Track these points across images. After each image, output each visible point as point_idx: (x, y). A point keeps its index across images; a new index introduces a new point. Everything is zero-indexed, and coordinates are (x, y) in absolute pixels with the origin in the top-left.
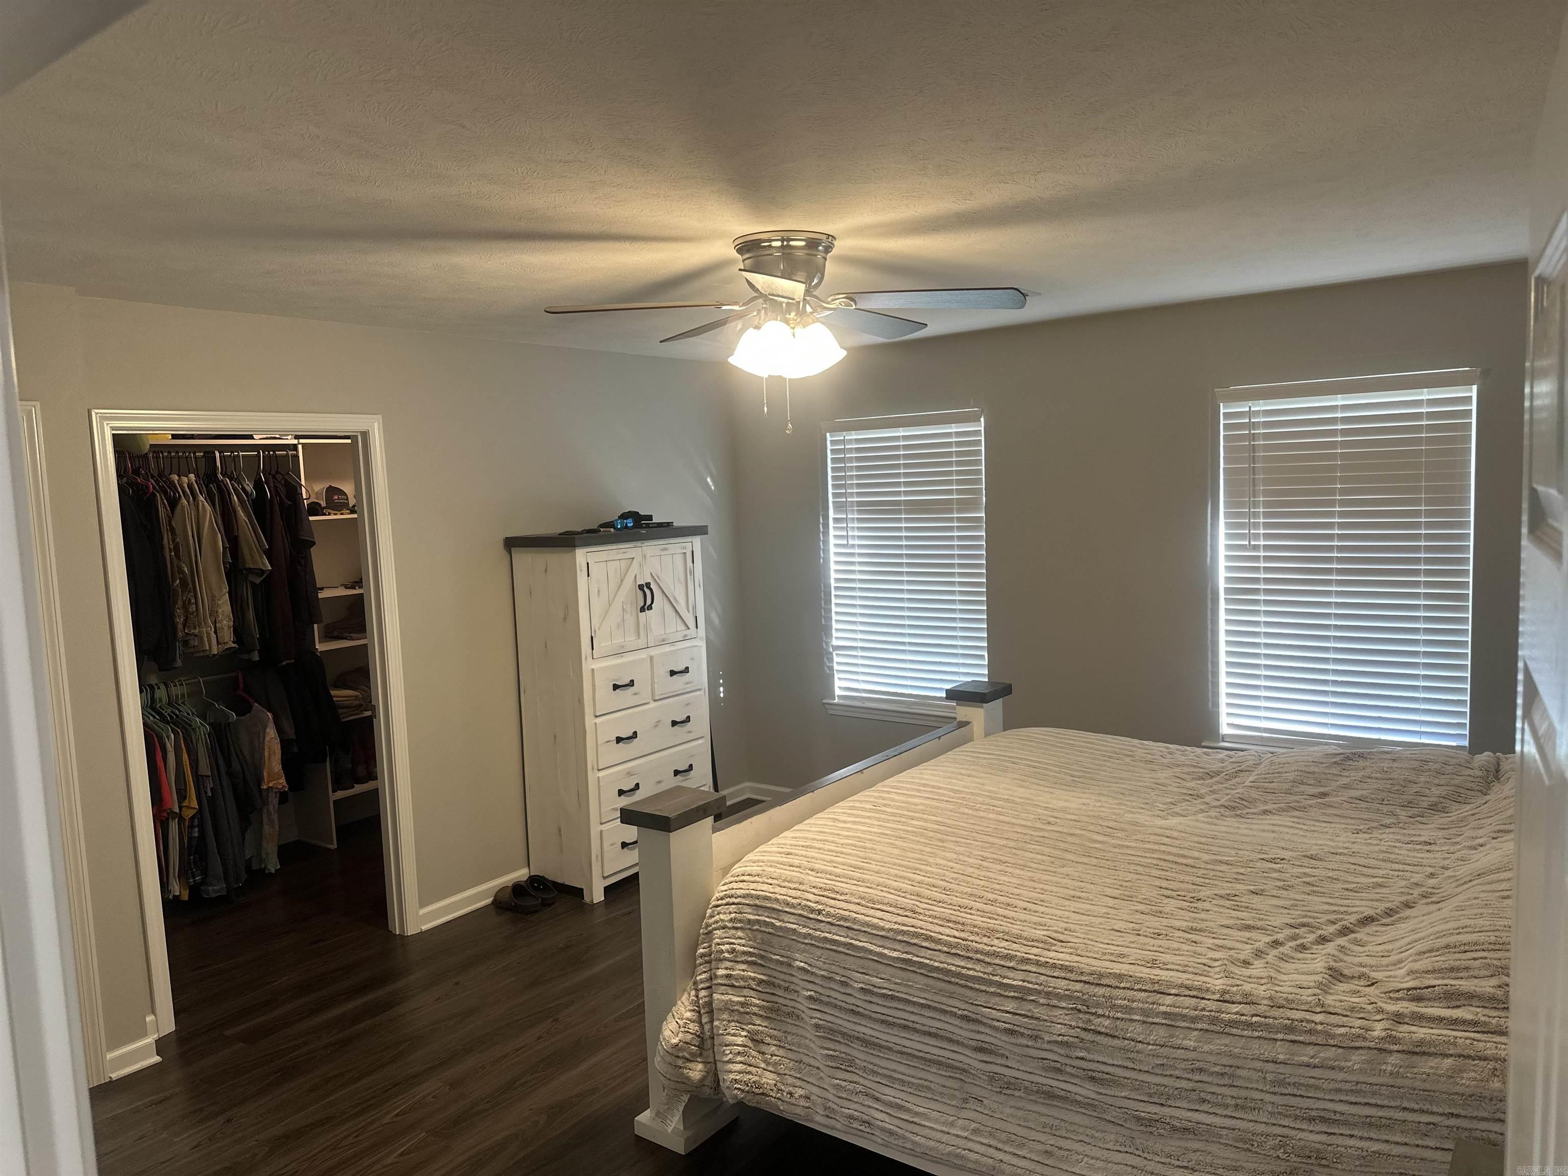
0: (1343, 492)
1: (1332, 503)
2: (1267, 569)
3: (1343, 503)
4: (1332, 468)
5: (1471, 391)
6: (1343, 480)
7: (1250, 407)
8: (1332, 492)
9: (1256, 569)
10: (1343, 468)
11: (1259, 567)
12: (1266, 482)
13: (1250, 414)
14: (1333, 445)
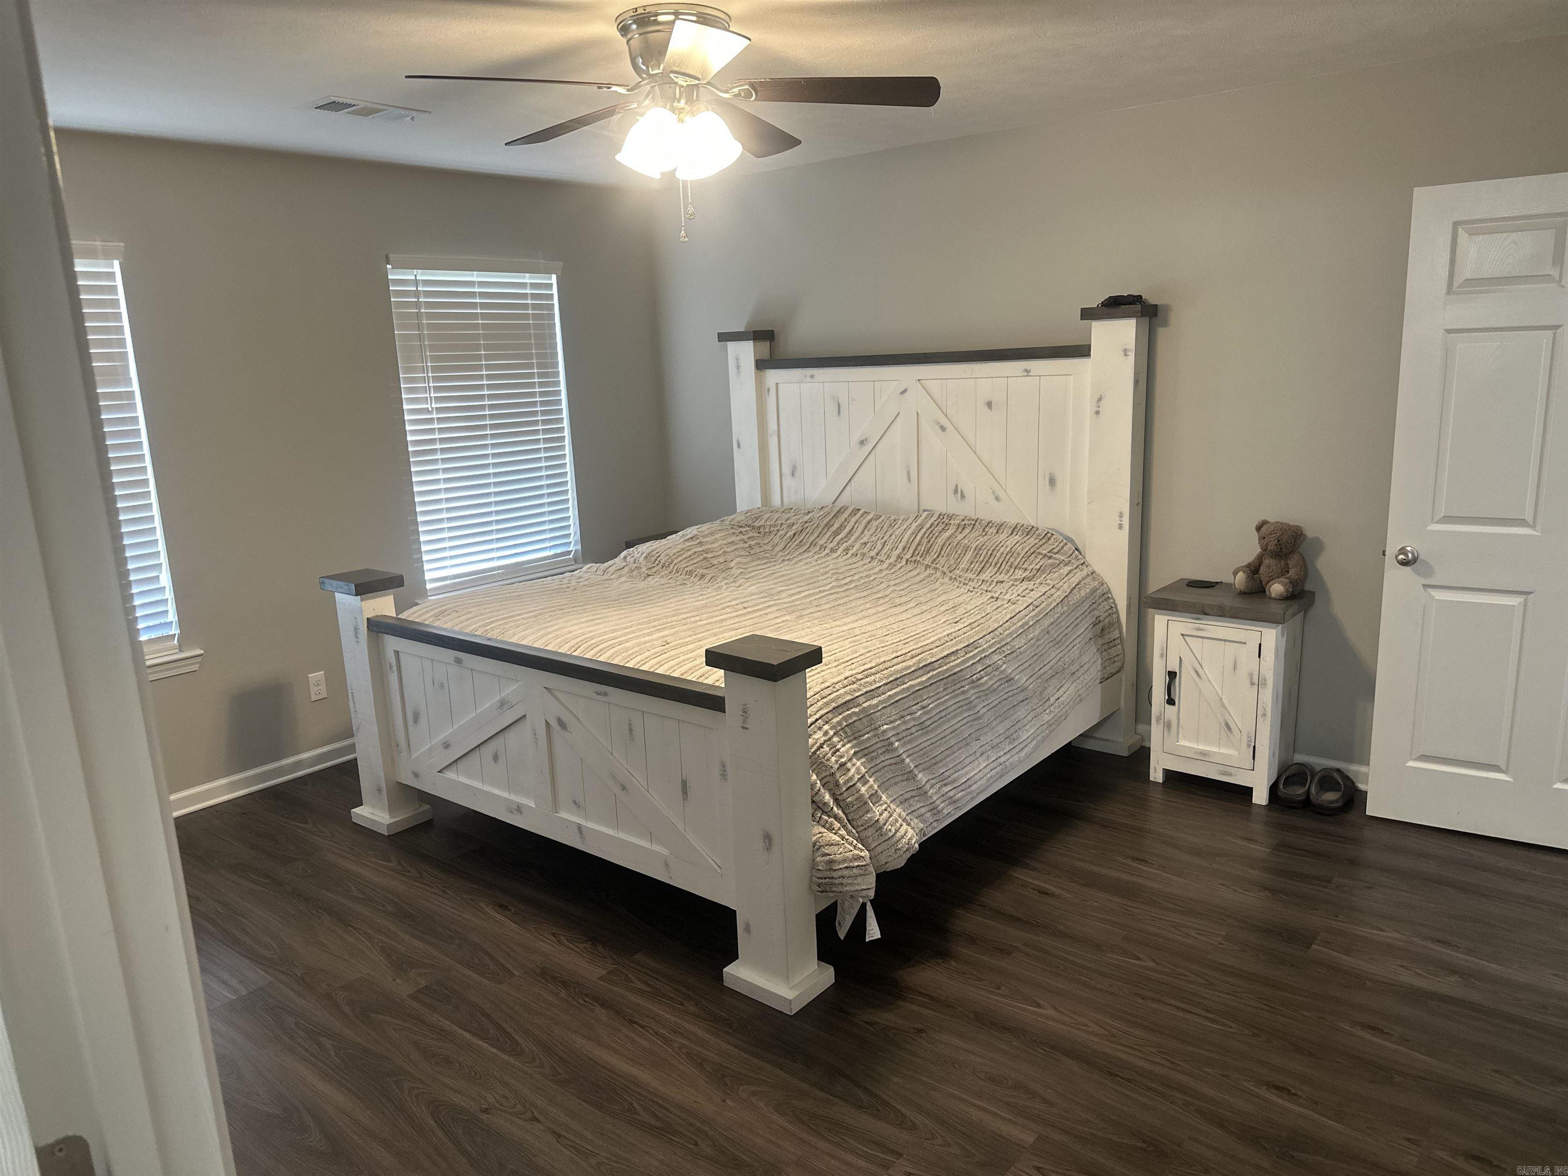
0: (487, 357)
1: (479, 368)
2: (441, 430)
3: (489, 367)
4: (476, 337)
5: (550, 278)
6: (486, 347)
7: (416, 276)
8: (479, 358)
9: (432, 431)
10: (485, 337)
11: (434, 429)
12: (432, 348)
13: (416, 282)
14: (475, 316)
